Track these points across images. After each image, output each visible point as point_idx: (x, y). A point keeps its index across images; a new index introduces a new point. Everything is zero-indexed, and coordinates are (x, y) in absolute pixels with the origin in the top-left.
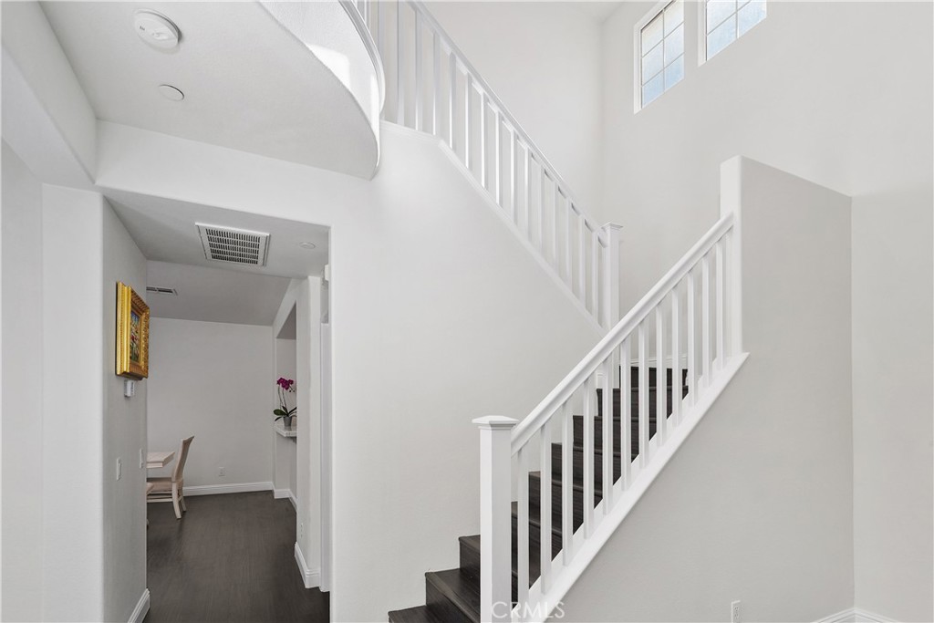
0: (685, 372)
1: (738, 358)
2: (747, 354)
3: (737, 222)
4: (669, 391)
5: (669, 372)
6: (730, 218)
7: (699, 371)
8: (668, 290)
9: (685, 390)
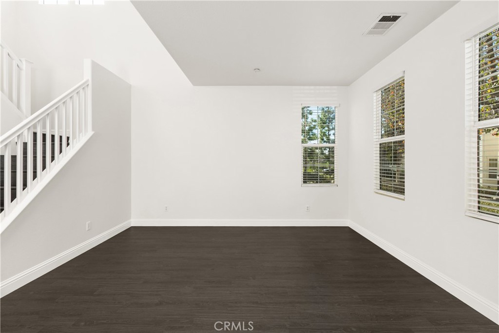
0: (68, 138)
1: (90, 133)
2: (94, 132)
3: (90, 83)
4: (61, 145)
5: (61, 137)
6: (88, 81)
7: (74, 138)
8: (60, 104)
9: (68, 144)
